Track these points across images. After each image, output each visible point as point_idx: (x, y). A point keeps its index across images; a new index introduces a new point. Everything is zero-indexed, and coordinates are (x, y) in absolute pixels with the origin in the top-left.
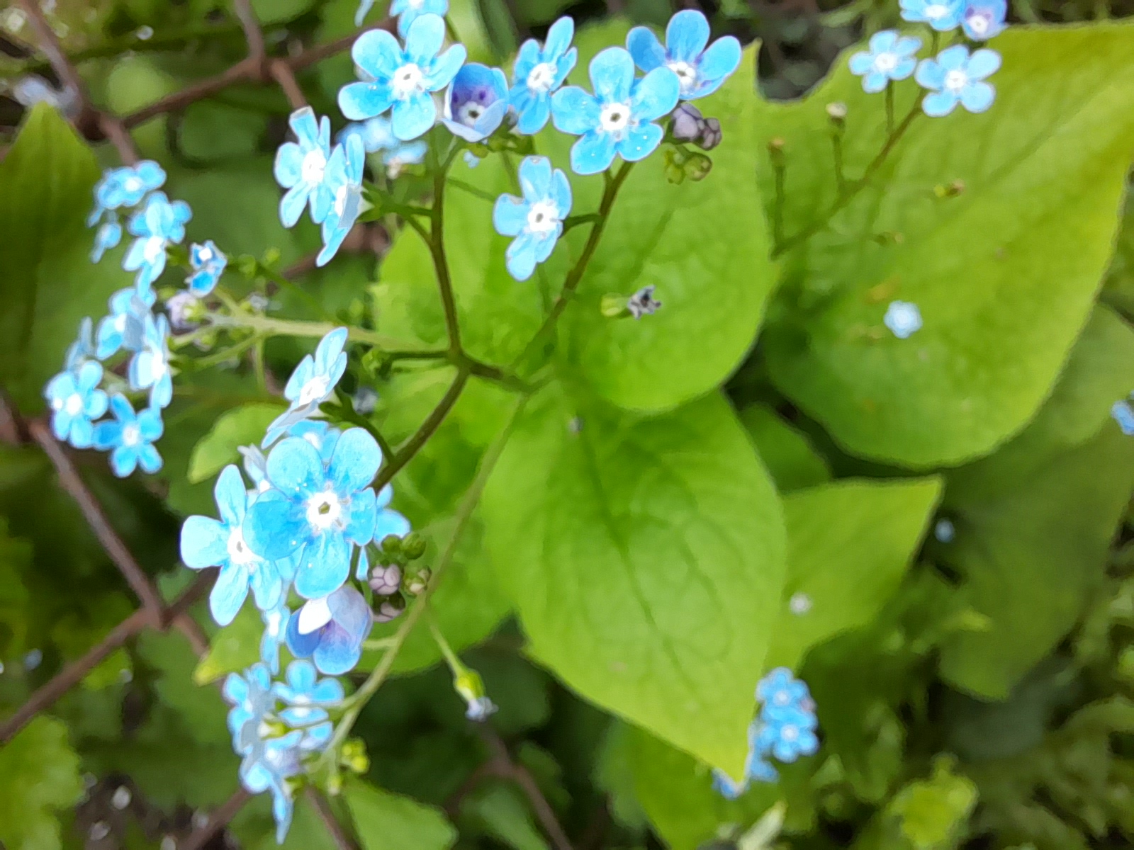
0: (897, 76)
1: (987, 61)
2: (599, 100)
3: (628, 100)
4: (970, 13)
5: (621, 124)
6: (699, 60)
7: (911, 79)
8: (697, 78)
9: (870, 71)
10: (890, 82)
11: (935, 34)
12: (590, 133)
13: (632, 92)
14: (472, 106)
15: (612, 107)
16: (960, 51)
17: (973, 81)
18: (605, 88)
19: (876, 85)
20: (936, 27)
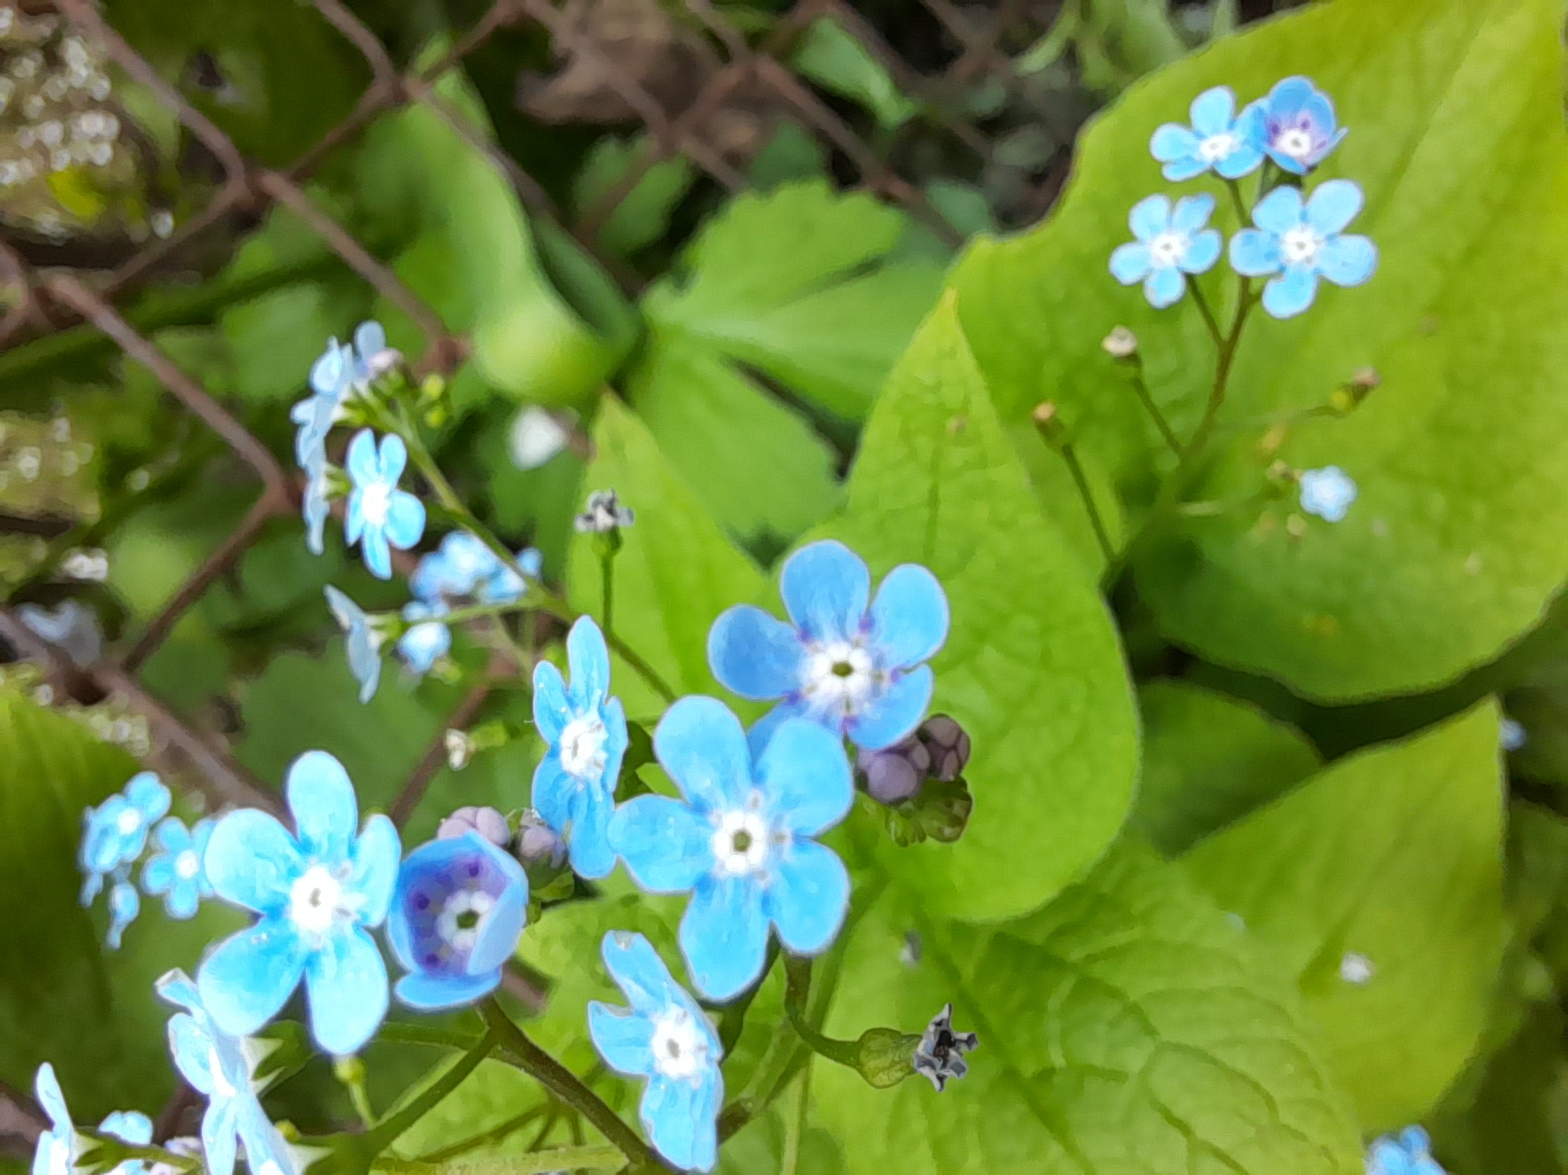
0: (1196, 267)
1: (1339, 199)
2: (699, 808)
3: (752, 793)
4: (1275, 130)
5: (757, 853)
6: (867, 624)
7: (1221, 265)
8: (878, 662)
9: (1150, 271)
10: (1190, 278)
11: (1233, 184)
12: (705, 884)
13: (757, 777)
14: (460, 903)
15: (731, 820)
16: (1285, 195)
17: (1330, 238)
18: (699, 780)
19: (1167, 291)
20: (1229, 172)
